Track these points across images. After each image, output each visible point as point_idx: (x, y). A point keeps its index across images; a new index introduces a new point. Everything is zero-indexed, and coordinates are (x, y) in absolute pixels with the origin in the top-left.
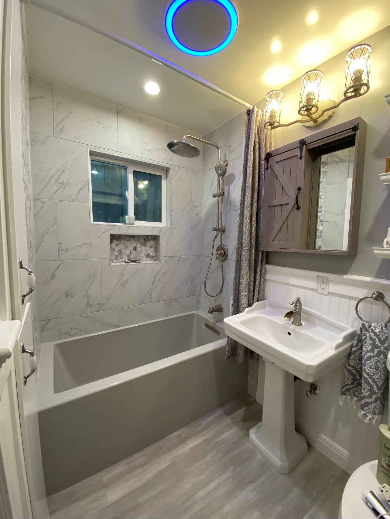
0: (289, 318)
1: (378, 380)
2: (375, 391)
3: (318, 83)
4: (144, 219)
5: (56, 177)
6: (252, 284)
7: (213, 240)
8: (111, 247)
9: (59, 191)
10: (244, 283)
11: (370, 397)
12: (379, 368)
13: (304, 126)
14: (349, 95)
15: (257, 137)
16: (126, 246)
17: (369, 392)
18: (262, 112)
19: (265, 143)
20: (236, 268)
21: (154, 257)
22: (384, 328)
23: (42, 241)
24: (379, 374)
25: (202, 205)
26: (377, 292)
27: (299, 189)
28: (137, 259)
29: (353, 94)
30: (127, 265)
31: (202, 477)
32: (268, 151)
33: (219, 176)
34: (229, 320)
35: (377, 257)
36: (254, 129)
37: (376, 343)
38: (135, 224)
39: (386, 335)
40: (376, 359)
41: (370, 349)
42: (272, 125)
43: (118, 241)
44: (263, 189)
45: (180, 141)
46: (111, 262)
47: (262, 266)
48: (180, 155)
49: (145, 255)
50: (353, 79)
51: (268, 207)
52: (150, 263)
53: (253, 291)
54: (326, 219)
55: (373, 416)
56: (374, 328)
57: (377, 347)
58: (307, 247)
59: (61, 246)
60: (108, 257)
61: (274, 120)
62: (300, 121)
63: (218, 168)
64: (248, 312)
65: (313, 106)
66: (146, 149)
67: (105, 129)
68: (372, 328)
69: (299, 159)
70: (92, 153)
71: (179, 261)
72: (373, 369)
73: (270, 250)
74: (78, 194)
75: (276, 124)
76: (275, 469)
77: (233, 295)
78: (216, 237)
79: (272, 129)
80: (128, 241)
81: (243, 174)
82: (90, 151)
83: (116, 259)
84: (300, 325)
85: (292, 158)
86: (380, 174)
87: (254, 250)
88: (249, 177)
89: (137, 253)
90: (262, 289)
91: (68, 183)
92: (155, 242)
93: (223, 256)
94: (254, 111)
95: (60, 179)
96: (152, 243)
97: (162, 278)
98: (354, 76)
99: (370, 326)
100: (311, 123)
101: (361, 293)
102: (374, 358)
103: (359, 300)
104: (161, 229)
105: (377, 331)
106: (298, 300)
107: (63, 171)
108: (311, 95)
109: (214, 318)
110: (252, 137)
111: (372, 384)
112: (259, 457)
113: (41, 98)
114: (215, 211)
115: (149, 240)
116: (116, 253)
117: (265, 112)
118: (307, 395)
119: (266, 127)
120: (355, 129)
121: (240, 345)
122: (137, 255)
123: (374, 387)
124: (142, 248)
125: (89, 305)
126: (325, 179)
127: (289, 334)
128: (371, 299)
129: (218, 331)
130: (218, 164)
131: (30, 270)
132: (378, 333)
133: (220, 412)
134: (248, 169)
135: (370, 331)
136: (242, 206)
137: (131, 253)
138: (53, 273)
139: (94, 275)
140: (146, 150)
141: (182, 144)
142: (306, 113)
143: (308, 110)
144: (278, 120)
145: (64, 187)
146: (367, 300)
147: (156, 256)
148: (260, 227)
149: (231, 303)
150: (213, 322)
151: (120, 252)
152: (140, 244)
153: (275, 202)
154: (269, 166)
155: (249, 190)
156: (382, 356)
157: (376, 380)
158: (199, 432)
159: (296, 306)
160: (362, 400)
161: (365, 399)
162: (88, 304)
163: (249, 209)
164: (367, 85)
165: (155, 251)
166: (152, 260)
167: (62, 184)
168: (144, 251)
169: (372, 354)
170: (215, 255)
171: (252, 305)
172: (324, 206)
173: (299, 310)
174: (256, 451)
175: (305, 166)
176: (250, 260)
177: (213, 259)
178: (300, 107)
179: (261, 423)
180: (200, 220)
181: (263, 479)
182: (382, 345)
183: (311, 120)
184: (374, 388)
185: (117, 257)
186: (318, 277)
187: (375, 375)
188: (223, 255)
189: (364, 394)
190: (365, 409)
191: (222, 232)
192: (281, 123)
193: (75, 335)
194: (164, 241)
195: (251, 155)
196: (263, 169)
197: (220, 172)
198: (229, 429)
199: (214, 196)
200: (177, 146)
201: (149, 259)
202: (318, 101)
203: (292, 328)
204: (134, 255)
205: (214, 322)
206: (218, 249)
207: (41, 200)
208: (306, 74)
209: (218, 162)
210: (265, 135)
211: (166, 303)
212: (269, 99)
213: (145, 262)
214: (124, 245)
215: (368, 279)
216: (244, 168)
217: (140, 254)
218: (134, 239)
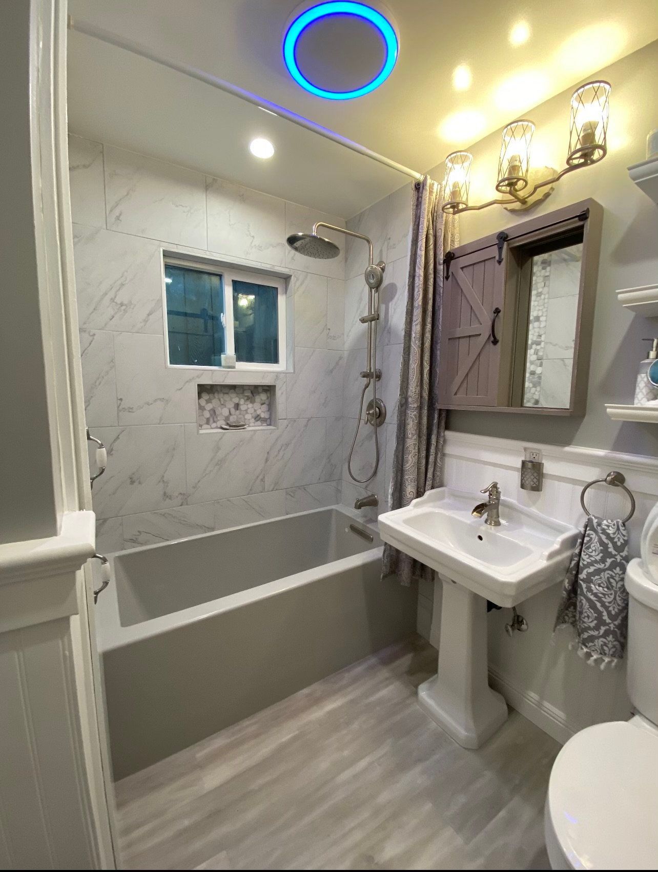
0: (480, 514)
1: (610, 605)
2: (605, 620)
3: (528, 142)
4: (250, 359)
5: (111, 294)
6: (424, 461)
7: (361, 391)
8: (199, 404)
9: (117, 317)
10: (411, 460)
11: (597, 628)
12: (612, 587)
13: (506, 209)
14: (576, 162)
15: (431, 226)
16: (222, 403)
17: (595, 622)
18: (439, 186)
19: (444, 236)
20: (398, 438)
21: (267, 419)
22: (621, 528)
23: (92, 397)
24: (612, 597)
25: (343, 334)
26: (614, 472)
27: (497, 311)
28: (240, 424)
29: (582, 161)
30: (224, 434)
31: (346, 753)
32: (448, 250)
33: (371, 288)
34: (386, 517)
35: (612, 419)
36: (426, 214)
37: (610, 550)
38: (236, 367)
39: (624, 538)
40: (608, 574)
41: (600, 558)
42: (455, 207)
43: (210, 395)
44: (441, 310)
45: (307, 233)
46: (200, 428)
47: (438, 433)
48: (307, 254)
49: (252, 417)
50: (580, 137)
51: (449, 339)
52: (261, 430)
53: (424, 472)
54: (547, 355)
55: (600, 656)
56: (606, 527)
57: (611, 555)
58: (509, 402)
59: (122, 403)
60: (194, 420)
61: (458, 200)
62: (499, 202)
63: (369, 275)
64: (416, 506)
65: (519, 179)
66: (253, 245)
67: (187, 215)
68: (603, 527)
69: (497, 264)
70: (167, 254)
71: (306, 426)
72: (603, 588)
73: (452, 408)
74: (146, 321)
75: (461, 206)
76: (457, 743)
77: (393, 479)
78: (367, 386)
79: (454, 213)
80: (225, 395)
81: (409, 286)
82: (164, 251)
83: (208, 422)
84: (498, 524)
85: (486, 262)
86: (617, 291)
87: (426, 408)
88: (419, 291)
89: (240, 414)
90: (438, 469)
91: (130, 302)
92: (269, 395)
93: (377, 417)
94: (426, 185)
95: (117, 297)
96: (263, 397)
97: (280, 453)
98: (583, 132)
99: (599, 524)
100: (517, 205)
101: (591, 474)
102: (605, 572)
103: (586, 484)
104: (277, 374)
105: (611, 531)
106: (495, 486)
107: (122, 285)
108: (516, 160)
109: (365, 516)
110: (422, 227)
111: (601, 610)
112: (433, 725)
113: (85, 166)
114: (366, 344)
115: (259, 393)
116: (207, 414)
117: (443, 185)
118: (507, 631)
119: (445, 210)
120: (583, 217)
121: (404, 557)
122: (240, 416)
123: (603, 614)
124: (247, 405)
125: (167, 497)
126: (546, 289)
127: (480, 538)
128: (604, 483)
129: (370, 537)
130: (369, 268)
131: (100, 442)
132: (612, 536)
133: (373, 660)
134: (416, 279)
135: (600, 532)
136: (408, 338)
137: (230, 414)
138: (111, 446)
139: (174, 449)
140: (252, 247)
141: (311, 239)
142: (508, 188)
143: (511, 185)
144: (464, 199)
145: (124, 310)
146: (598, 484)
147: (270, 418)
148: (436, 371)
149: (390, 491)
150: (362, 522)
151: (213, 412)
152: (244, 399)
153: (459, 332)
154: (450, 274)
155: (418, 313)
156: (618, 570)
157: (607, 604)
158: (340, 689)
159: (491, 494)
160: (585, 633)
161: (589, 632)
162: (165, 493)
163: (418, 343)
164: (603, 148)
165: (268, 411)
166: (264, 425)
167: (121, 306)
168: (251, 411)
169: (602, 566)
170: (364, 417)
171: (423, 495)
172: (545, 333)
173: (496, 501)
174: (429, 717)
175: (506, 274)
176: (420, 423)
177: (362, 422)
178: (499, 180)
179: (436, 675)
180: (341, 358)
181: (438, 756)
182: (619, 553)
183: (517, 200)
184: (603, 616)
185: (208, 420)
186: (525, 449)
187: (607, 596)
188: (379, 416)
189: (588, 624)
190: (588, 646)
191: (376, 378)
192: (470, 204)
193: (146, 543)
194: (282, 393)
195: (421, 256)
196: (440, 279)
197: (372, 281)
198: (387, 686)
199: (363, 321)
200: (303, 241)
201: (259, 423)
202: (527, 171)
203: (485, 529)
204: (235, 417)
205: (364, 522)
206: (370, 406)
207: (89, 333)
208: (509, 127)
209: (369, 265)
210: (444, 222)
211: (287, 493)
212: (450, 165)
213: (253, 427)
214: (220, 400)
215: (601, 452)
216: (410, 276)
217: (244, 416)
218: (235, 390)
